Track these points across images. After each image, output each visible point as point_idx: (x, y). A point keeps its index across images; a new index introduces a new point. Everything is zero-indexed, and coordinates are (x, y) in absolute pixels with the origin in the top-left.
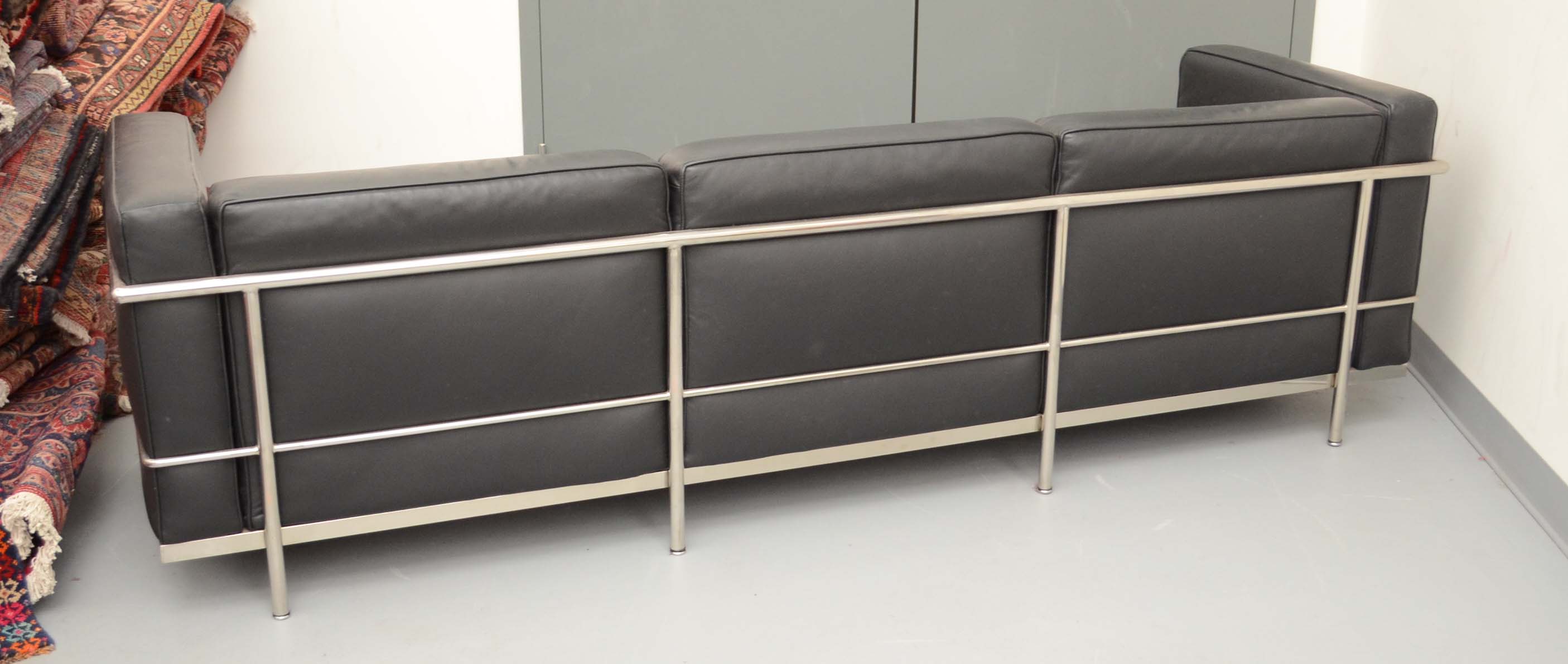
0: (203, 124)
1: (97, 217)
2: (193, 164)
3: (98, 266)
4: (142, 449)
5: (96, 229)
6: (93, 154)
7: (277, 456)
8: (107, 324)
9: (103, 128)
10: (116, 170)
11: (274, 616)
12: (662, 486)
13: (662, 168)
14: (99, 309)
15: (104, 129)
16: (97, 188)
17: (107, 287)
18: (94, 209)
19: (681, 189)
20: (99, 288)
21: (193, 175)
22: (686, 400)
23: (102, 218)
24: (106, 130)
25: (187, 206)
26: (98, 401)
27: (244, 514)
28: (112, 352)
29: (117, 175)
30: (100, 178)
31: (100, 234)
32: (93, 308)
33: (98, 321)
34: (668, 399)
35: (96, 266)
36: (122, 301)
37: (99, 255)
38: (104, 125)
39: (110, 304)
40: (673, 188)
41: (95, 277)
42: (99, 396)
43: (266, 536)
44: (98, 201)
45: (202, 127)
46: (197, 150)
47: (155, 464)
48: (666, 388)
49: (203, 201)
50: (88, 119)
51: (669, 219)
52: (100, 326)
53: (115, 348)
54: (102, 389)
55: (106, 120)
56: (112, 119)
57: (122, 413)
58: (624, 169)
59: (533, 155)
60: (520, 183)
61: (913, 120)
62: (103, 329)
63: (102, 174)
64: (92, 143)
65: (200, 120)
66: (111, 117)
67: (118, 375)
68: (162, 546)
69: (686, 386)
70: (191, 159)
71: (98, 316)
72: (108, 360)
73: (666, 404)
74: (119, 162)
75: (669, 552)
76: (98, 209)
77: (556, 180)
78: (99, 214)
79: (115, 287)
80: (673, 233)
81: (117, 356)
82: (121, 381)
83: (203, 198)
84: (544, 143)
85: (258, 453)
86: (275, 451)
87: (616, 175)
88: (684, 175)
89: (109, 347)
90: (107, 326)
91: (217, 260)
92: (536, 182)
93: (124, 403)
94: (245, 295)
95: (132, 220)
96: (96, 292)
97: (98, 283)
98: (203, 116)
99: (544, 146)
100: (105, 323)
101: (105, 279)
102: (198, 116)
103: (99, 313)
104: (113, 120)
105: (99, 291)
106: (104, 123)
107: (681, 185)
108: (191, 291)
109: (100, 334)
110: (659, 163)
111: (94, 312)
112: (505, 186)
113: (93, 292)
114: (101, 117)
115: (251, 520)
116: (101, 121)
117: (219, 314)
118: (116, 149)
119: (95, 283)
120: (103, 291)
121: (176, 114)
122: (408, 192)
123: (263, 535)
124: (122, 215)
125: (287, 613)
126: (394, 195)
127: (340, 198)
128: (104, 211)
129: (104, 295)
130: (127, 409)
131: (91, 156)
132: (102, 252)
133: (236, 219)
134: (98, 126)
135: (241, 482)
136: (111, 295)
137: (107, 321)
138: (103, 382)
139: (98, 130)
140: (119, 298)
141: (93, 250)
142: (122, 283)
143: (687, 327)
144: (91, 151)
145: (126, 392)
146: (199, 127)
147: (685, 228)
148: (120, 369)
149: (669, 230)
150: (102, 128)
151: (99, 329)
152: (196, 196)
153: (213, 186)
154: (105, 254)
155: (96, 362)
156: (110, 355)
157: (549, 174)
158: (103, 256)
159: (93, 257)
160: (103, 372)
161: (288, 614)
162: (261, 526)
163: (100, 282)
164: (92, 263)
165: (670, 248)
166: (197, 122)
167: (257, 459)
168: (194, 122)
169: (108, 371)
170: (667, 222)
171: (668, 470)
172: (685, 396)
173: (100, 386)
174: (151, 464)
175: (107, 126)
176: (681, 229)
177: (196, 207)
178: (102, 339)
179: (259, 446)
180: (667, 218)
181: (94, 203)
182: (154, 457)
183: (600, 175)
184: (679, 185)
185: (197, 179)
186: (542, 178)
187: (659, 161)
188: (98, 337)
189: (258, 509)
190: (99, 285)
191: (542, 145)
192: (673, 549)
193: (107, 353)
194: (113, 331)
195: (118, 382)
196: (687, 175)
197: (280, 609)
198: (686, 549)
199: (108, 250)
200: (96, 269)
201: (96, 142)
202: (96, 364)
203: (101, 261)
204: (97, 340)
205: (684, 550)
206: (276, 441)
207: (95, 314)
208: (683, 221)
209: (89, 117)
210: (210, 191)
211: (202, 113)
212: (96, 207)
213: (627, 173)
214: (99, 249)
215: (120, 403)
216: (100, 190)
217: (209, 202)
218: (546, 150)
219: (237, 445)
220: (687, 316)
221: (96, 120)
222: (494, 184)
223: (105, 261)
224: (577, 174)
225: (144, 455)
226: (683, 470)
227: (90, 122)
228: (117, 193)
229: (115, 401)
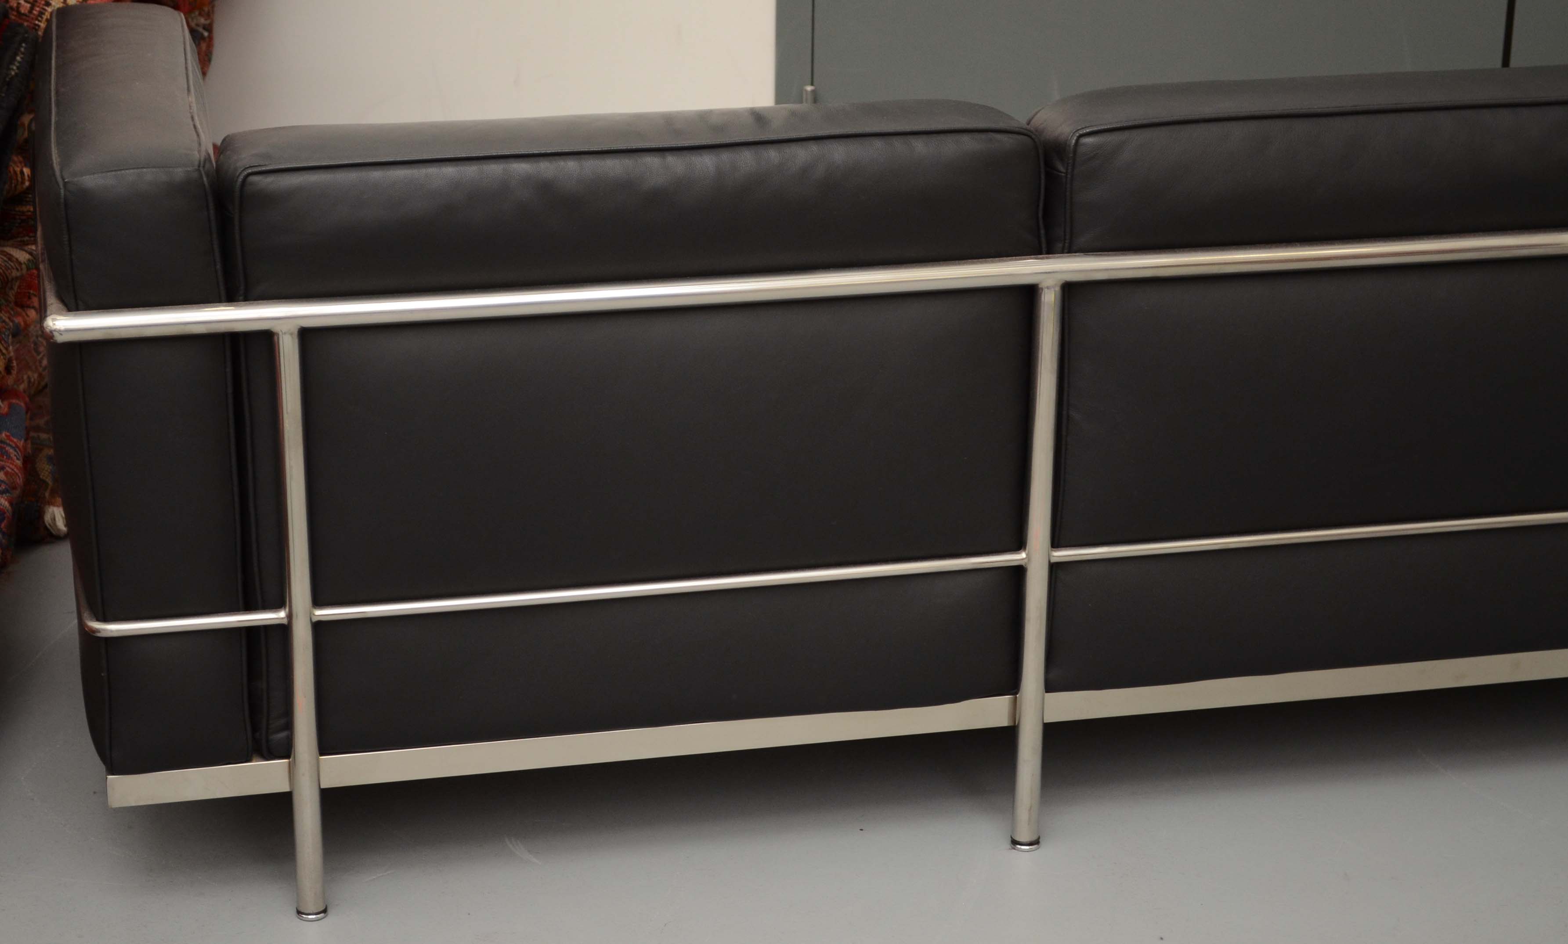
0: (209, 28)
1: (19, 187)
2: (192, 98)
3: (18, 274)
4: (83, 602)
5: (17, 209)
6: (16, 74)
7: (319, 628)
8: (29, 377)
9: (36, 28)
10: (58, 104)
11: (299, 913)
12: (1003, 721)
13: (1033, 136)
14: (16, 351)
15: (36, 30)
16: (22, 135)
17: (32, 314)
18: (15, 172)
19: (1066, 177)
20: (19, 314)
21: (192, 118)
22: (1055, 568)
23: (31, 188)
24: (40, 33)
25: (179, 174)
26: (9, 514)
27: (255, 728)
28: (37, 429)
29: (58, 114)
30: (26, 119)
31: (24, 217)
32: (7, 349)
33: (14, 372)
34: (1022, 563)
35: (15, 273)
36: (60, 339)
37: (22, 256)
38: (37, 22)
39: (35, 344)
40: (1051, 175)
41: (12, 295)
42: (11, 503)
43: (291, 771)
44: (21, 159)
45: (206, 34)
46: (200, 76)
47: (105, 630)
48: (1020, 544)
49: (207, 166)
50: (10, 11)
51: (1042, 232)
52: (18, 381)
53: (41, 422)
54: (17, 492)
55: (41, 14)
56: (51, 14)
57: (51, 537)
58: (965, 138)
59: (791, 105)
60: (773, 155)
61: (1506, 62)
62: (22, 387)
63: (30, 112)
64: (16, 54)
65: (202, 21)
66: (49, 9)
67: (45, 470)
68: (110, 777)
69: (1056, 543)
70: (189, 90)
71: (15, 364)
72: (29, 442)
73: (1018, 573)
74: (63, 90)
75: (1007, 844)
76: (22, 172)
77: (839, 153)
78: (23, 183)
79: (48, 312)
80: (1047, 258)
81: (44, 436)
82: (49, 481)
83: (208, 159)
84: (812, 84)
85: (285, 622)
86: (315, 619)
87: (950, 148)
88: (1075, 151)
89: (31, 419)
90: (29, 382)
91: (228, 272)
92: (801, 155)
93: (54, 519)
94: (276, 337)
95: (84, 195)
96: (13, 321)
97: (17, 304)
98: (209, 15)
99: (813, 91)
100: (25, 377)
101: (29, 298)
102: (200, 14)
103: (17, 359)
104: (54, 15)
105: (17, 320)
106: (37, 19)
107: (1067, 169)
108: (183, 327)
109: (15, 394)
110: (1029, 127)
111: (8, 356)
112: (746, 160)
113: (7, 320)
114: (32, 9)
115: (268, 741)
116: (32, 16)
117: (229, 370)
118: (57, 68)
119: (12, 305)
120: (25, 322)
121: (163, 7)
122: (571, 165)
123: (287, 766)
124: (65, 184)
125: (322, 909)
126: (546, 169)
127: (449, 171)
128: (32, 178)
129: (27, 326)
130: (59, 530)
131: (13, 77)
132: (26, 251)
133: (268, 199)
134: (26, 24)
135: (253, 672)
136: (42, 327)
137: (30, 373)
138: (20, 481)
139: (26, 32)
140: (55, 334)
141: (13, 246)
142: (61, 306)
143: (1064, 433)
144: (14, 69)
145: (59, 500)
146: (202, 35)
147: (1071, 249)
148: (50, 459)
149: (1041, 254)
150: (34, 28)
151: (15, 386)
152: (196, 156)
153: (224, 140)
154: (31, 254)
155: (9, 445)
156: (32, 434)
157: (827, 142)
158: (28, 256)
159: (10, 257)
160: (19, 463)
161: (325, 911)
162: (285, 751)
163: (22, 304)
164: (7, 268)
165: (1040, 286)
166: (197, 25)
167: (284, 631)
168: (193, 24)
169: (29, 462)
170: (1039, 237)
171: (1016, 693)
172: (1053, 560)
173: (15, 488)
174: (98, 631)
175: (43, 25)
176: (1062, 252)
177: (195, 175)
178: (20, 404)
179: (287, 610)
180: (1039, 229)
181: (15, 163)
182: (106, 620)
183: (920, 146)
184: (1062, 169)
185: (198, 126)
186: (814, 148)
187: (1028, 124)
188: (14, 401)
189: (282, 721)
190: (19, 310)
191: (809, 88)
192: (1018, 839)
193: (28, 430)
194: (40, 391)
195: (44, 482)
196: (1081, 150)
197: (311, 902)
198: (1040, 840)
199: (37, 248)
200: (17, 278)
201: (23, 54)
202: (8, 448)
203: (24, 266)
204: (10, 406)
205: (1036, 842)
206: (318, 601)
207: (10, 360)
208: (1068, 237)
209: (11, 8)
210: (221, 149)
211: (206, 9)
212: (18, 170)
213: (969, 144)
214: (21, 246)
215: (47, 518)
216: (26, 141)
217: (218, 170)
218: (816, 98)
219: (249, 608)
220: (1065, 413)
221: (24, 14)
222: (726, 156)
223: (34, 263)
224: (878, 143)
225: (86, 615)
226: (1044, 695)
227: (13, 17)
228: (58, 144)
229: (40, 514)
